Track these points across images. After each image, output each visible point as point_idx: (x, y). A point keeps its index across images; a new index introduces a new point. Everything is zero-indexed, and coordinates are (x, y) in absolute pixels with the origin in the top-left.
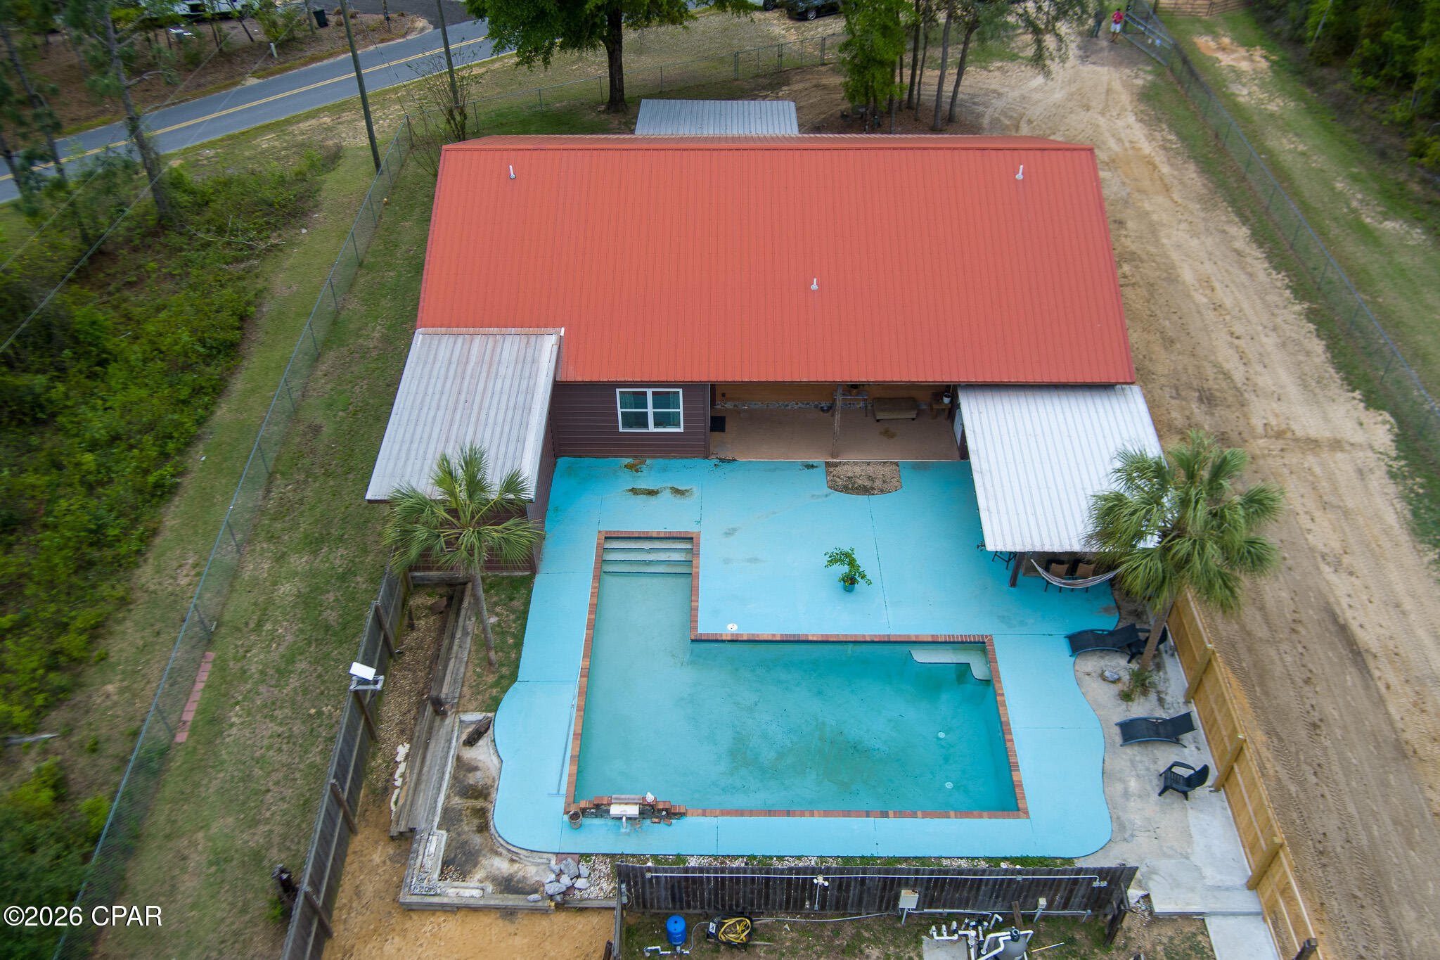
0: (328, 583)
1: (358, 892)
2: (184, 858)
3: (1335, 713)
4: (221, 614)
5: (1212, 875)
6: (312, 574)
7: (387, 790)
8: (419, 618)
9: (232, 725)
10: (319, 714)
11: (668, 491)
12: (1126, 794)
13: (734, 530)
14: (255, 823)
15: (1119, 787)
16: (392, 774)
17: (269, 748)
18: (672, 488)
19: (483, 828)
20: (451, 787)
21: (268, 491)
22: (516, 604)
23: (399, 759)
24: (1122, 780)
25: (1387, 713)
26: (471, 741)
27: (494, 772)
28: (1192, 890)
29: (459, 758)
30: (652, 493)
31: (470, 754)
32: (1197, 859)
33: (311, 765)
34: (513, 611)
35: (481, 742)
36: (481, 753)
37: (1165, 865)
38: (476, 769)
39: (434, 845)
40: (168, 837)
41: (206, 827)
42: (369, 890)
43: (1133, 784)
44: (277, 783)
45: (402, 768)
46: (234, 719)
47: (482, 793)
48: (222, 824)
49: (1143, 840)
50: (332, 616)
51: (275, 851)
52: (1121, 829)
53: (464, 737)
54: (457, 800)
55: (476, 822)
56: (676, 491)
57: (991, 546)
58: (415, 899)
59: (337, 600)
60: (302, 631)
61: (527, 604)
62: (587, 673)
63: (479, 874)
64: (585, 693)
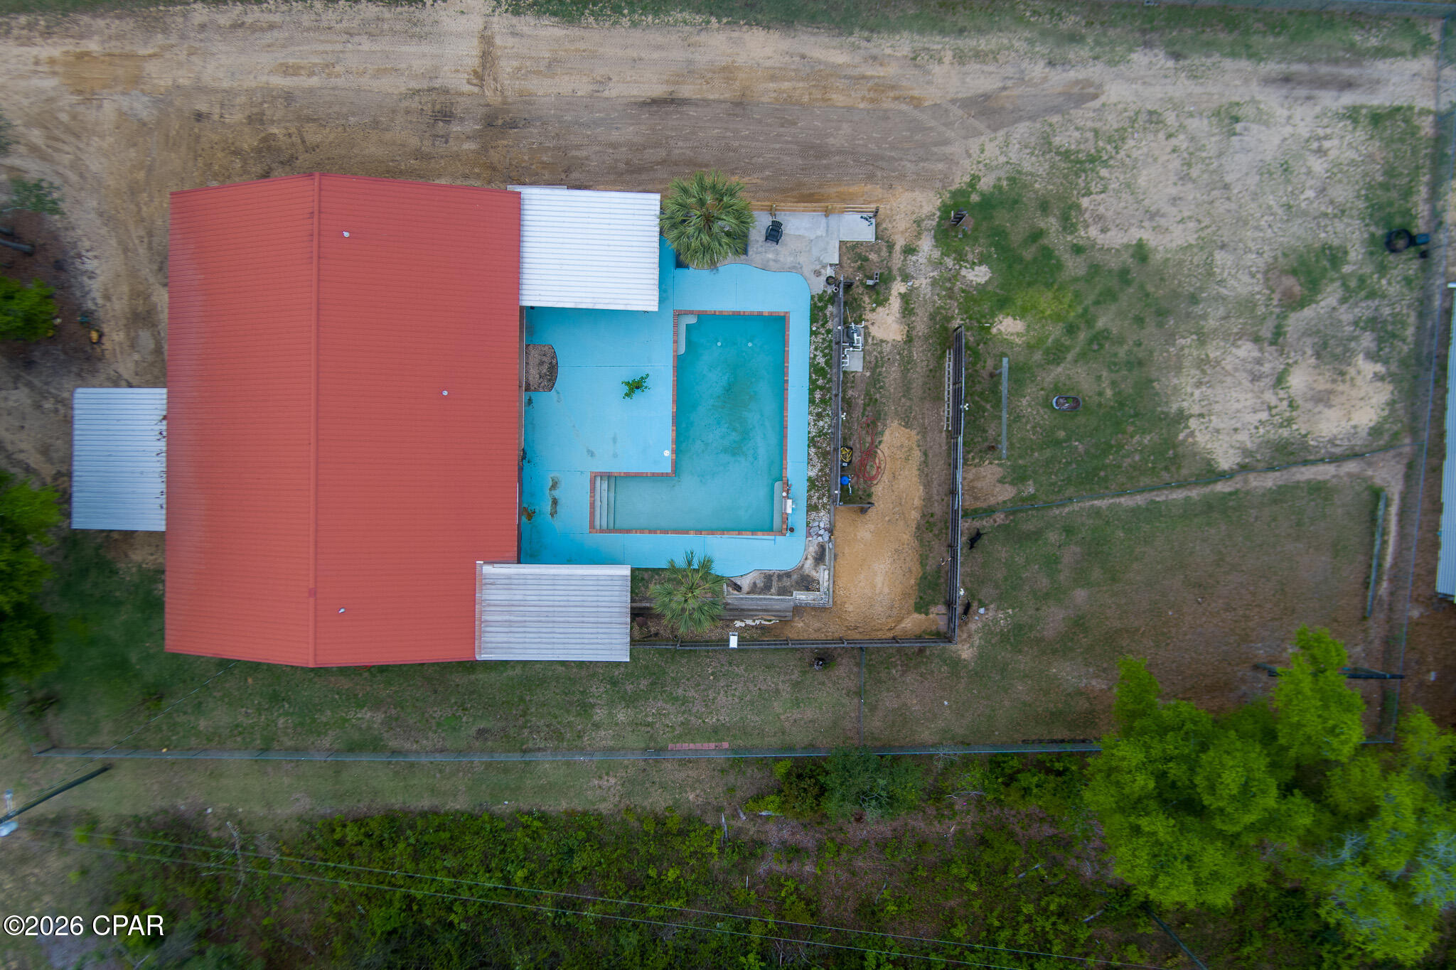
0: (618, 692)
1: (819, 630)
2: (795, 721)
3: (716, 131)
4: (642, 749)
5: (820, 232)
6: (611, 704)
7: (762, 627)
8: (650, 631)
9: (718, 720)
10: (712, 674)
11: (553, 492)
12: (775, 261)
13: (588, 451)
14: (777, 691)
15: (771, 263)
16: (753, 627)
17: (734, 695)
18: (550, 489)
19: (788, 575)
20: (765, 594)
21: (539, 749)
22: (646, 576)
23: (743, 625)
24: (768, 261)
25: (714, 101)
26: (738, 588)
27: (758, 573)
28: (828, 243)
29: (748, 593)
30: (555, 502)
31: (746, 588)
32: (813, 237)
33: (745, 671)
34: (652, 577)
35: (739, 583)
36: (745, 583)
37: (815, 252)
38: (755, 584)
39: (801, 596)
40: (783, 733)
41: (778, 716)
42: (817, 625)
43: (770, 256)
44: (755, 686)
45: (749, 622)
46: (714, 720)
47: (768, 578)
48: (777, 706)
49: (801, 259)
50: (644, 683)
51: (793, 677)
52: (796, 268)
53: (736, 592)
54: (773, 590)
55: (785, 579)
56: (555, 486)
57: (656, 309)
58: (831, 600)
59: (632, 683)
60: (655, 698)
61: (646, 570)
62: (699, 532)
63: (814, 574)
64: (712, 532)
